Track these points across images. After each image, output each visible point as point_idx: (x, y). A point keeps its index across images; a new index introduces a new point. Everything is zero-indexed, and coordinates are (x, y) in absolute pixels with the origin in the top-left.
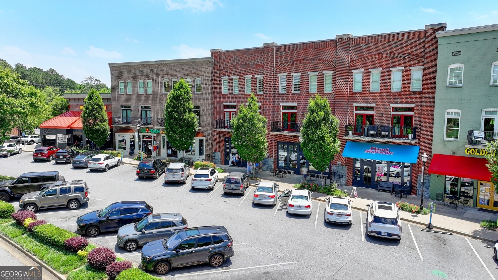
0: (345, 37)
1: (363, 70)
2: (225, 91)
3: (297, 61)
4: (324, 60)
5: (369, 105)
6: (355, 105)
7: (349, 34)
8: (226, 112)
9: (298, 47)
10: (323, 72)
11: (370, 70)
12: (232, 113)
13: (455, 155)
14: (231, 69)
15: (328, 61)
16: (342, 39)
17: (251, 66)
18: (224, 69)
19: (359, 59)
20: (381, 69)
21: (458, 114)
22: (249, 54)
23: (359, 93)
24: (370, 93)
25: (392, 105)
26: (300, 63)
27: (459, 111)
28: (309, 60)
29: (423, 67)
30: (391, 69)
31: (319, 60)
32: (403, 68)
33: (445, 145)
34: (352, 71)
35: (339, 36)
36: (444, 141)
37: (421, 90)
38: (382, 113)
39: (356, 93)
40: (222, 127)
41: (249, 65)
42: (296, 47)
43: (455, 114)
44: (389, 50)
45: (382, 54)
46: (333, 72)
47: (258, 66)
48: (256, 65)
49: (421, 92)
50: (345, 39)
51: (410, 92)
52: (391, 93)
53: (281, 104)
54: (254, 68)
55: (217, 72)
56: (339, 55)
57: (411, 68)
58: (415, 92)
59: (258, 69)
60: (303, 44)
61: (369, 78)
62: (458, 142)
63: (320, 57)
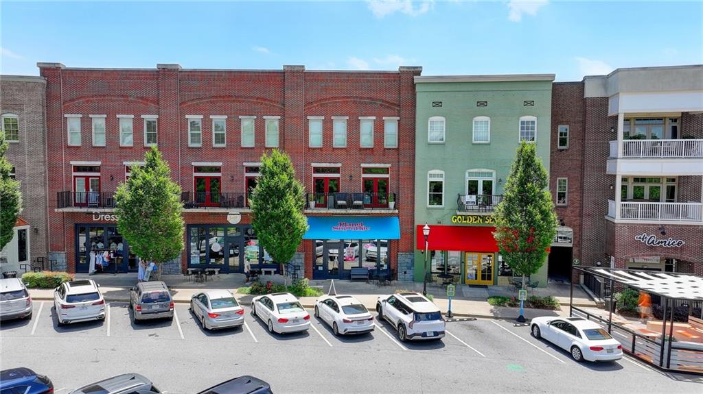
0: (296, 69)
1: (323, 118)
2: (74, 140)
3: (220, 97)
4: (265, 100)
5: (332, 165)
6: (314, 165)
7: (303, 66)
8: (76, 179)
9: (221, 76)
10: (264, 117)
11: (332, 118)
12: (90, 179)
13: (441, 225)
14: (87, 101)
15: (271, 101)
16: (292, 72)
17: (132, 99)
18: (72, 100)
19: (316, 102)
20: (347, 118)
21: (441, 176)
22: (127, 78)
23: (318, 149)
24: (334, 149)
25: (363, 165)
26: (225, 101)
27: (442, 172)
28: (241, 97)
29: (398, 118)
30: (360, 118)
31: (257, 99)
32: (374, 118)
33: (429, 214)
34: (308, 118)
35: (288, 66)
36: (428, 209)
37: (396, 147)
38: (351, 176)
39: (314, 149)
40: (68, 205)
41: (127, 96)
42: (218, 76)
43: (438, 176)
44: (356, 93)
45: (348, 97)
46: (279, 117)
47: (147, 100)
48: (142, 98)
49: (397, 150)
50: (297, 72)
51: (385, 149)
52: (361, 149)
53: (193, 164)
54: (139, 102)
55: (56, 105)
56: (288, 93)
57: (384, 118)
58: (390, 149)
59: (147, 104)
60: (230, 72)
61: (331, 129)
62: (443, 209)
63: (258, 94)
